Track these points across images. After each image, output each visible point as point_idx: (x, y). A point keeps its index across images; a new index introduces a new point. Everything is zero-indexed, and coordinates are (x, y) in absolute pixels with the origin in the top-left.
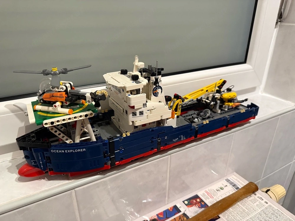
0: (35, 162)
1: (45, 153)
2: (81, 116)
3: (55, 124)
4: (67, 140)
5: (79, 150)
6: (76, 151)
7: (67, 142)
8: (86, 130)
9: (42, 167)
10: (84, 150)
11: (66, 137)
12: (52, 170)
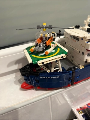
0: (30, 82)
1: (36, 78)
2: (59, 58)
3: (44, 64)
4: (47, 70)
5: (56, 77)
6: (54, 77)
7: (47, 71)
8: (57, 64)
9: (34, 85)
10: (59, 77)
11: (47, 69)
12: (39, 86)
